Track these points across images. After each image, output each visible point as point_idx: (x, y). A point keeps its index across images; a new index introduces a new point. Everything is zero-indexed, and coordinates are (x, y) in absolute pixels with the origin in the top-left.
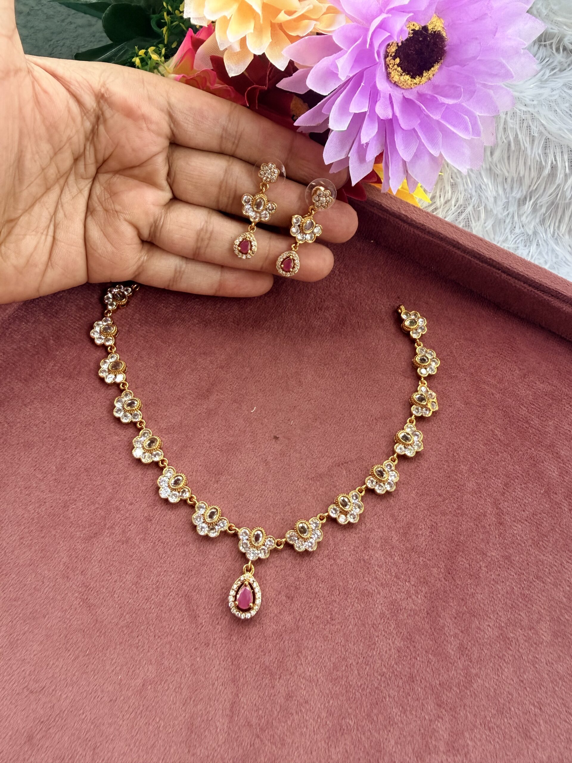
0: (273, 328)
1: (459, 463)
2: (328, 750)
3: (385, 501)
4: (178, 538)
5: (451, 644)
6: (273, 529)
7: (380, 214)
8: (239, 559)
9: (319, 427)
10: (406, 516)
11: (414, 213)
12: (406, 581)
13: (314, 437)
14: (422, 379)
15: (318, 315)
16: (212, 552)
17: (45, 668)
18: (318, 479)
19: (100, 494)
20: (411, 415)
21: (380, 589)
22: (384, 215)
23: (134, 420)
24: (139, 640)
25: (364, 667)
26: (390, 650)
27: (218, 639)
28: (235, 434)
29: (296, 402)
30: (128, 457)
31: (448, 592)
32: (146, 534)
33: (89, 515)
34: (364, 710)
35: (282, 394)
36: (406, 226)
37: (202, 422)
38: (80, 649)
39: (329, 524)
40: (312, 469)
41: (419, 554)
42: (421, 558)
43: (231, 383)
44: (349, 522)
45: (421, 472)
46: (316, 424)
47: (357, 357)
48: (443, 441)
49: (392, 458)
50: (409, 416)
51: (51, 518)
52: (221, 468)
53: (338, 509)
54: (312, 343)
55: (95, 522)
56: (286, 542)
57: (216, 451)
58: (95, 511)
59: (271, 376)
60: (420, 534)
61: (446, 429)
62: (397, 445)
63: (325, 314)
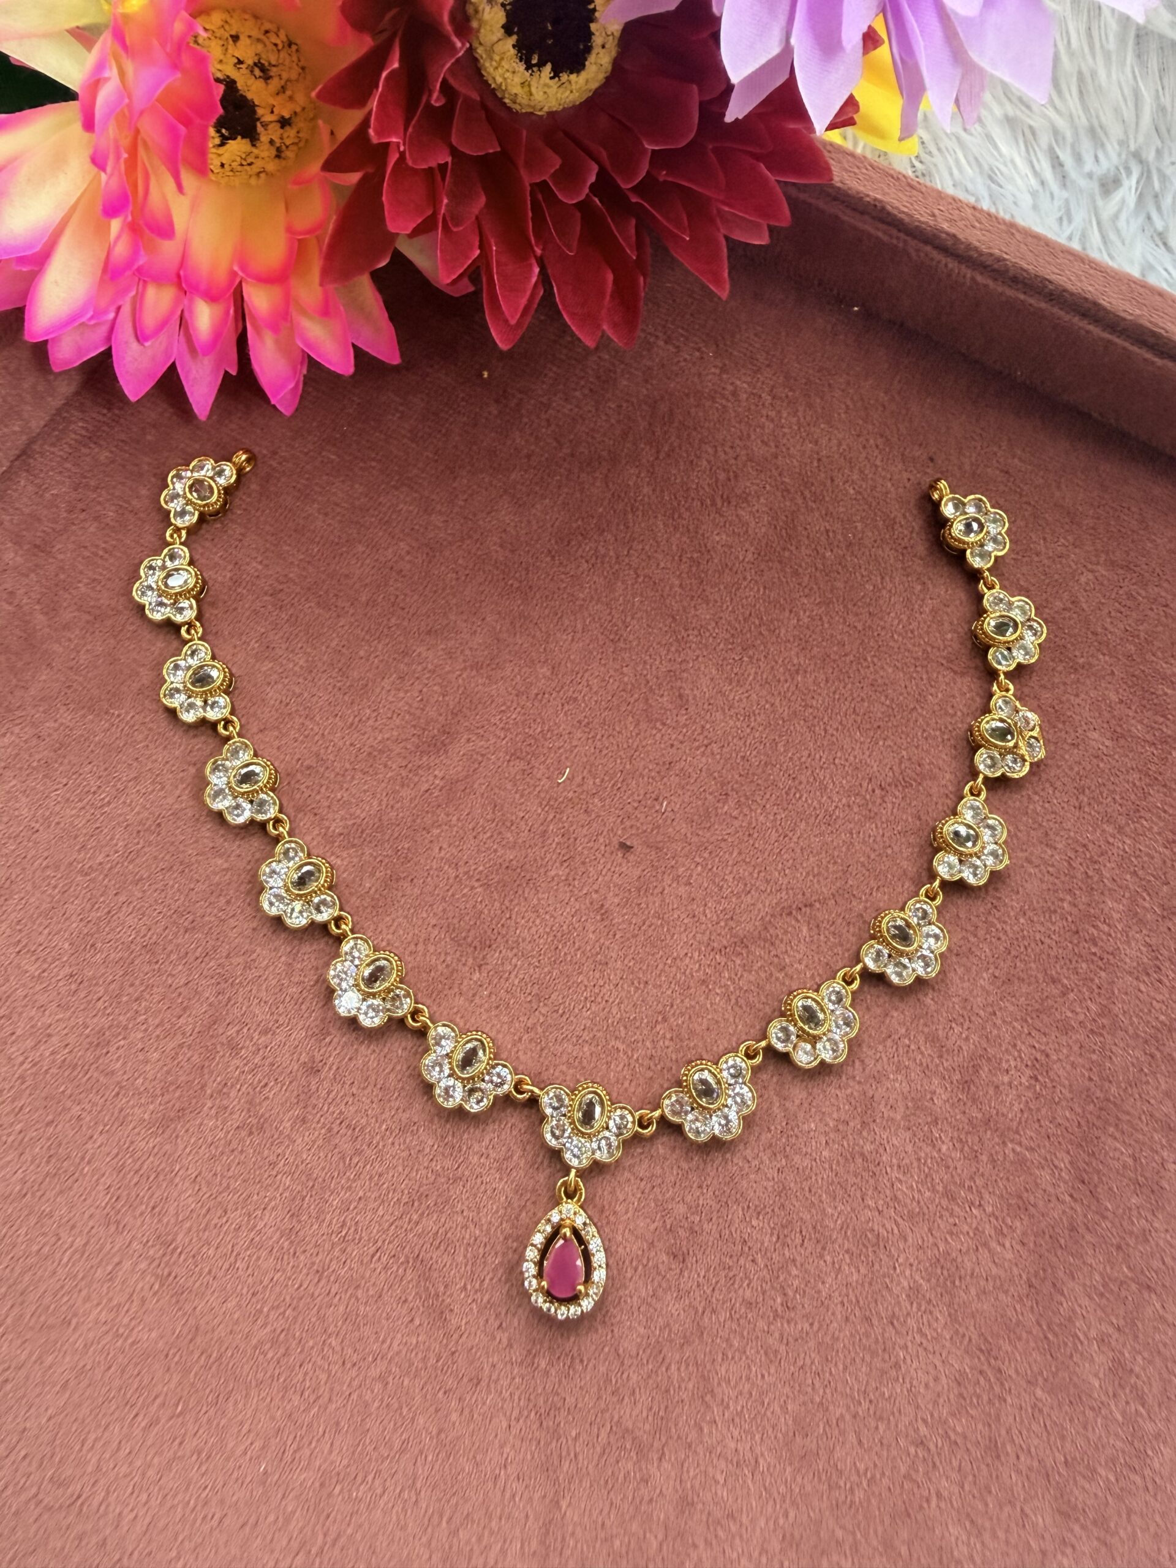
0: (604, 556)
1: (1102, 893)
4: (387, 1115)
5: (1092, 1360)
6: (626, 1084)
7: (880, 234)
8: (546, 1163)
9: (735, 813)
10: (967, 1039)
11: (974, 227)
12: (972, 1204)
13: (723, 840)
14: (1002, 677)
15: (722, 516)
16: (476, 1147)
17: (77, 1448)
18: (738, 949)
19: (185, 1009)
20: (974, 773)
21: (906, 1226)
22: (891, 236)
23: (260, 817)
24: (305, 1375)
25: (873, 1424)
26: (936, 1379)
27: (500, 1366)
28: (520, 841)
29: (674, 750)
30: (249, 911)
31: (1082, 1229)
32: (305, 1107)
33: (161, 1063)
34: (876, 1532)
35: (637, 731)
36: (952, 264)
37: (433, 813)
38: (158, 1401)
39: (771, 1068)
40: (722, 924)
41: (1002, 1134)
42: (1010, 1145)
43: (503, 708)
44: (823, 1062)
45: (1005, 922)
46: (726, 807)
47: (826, 626)
48: (1058, 839)
49: (927, 891)
50: (968, 778)
51: (66, 1073)
52: (489, 932)
53: (791, 1028)
54: (707, 593)
55: (177, 1080)
56: (663, 1119)
57: (472, 888)
58: (177, 1054)
59: (604, 684)
60: (1003, 1084)
61: (1065, 805)
62: (939, 855)
63: (740, 512)
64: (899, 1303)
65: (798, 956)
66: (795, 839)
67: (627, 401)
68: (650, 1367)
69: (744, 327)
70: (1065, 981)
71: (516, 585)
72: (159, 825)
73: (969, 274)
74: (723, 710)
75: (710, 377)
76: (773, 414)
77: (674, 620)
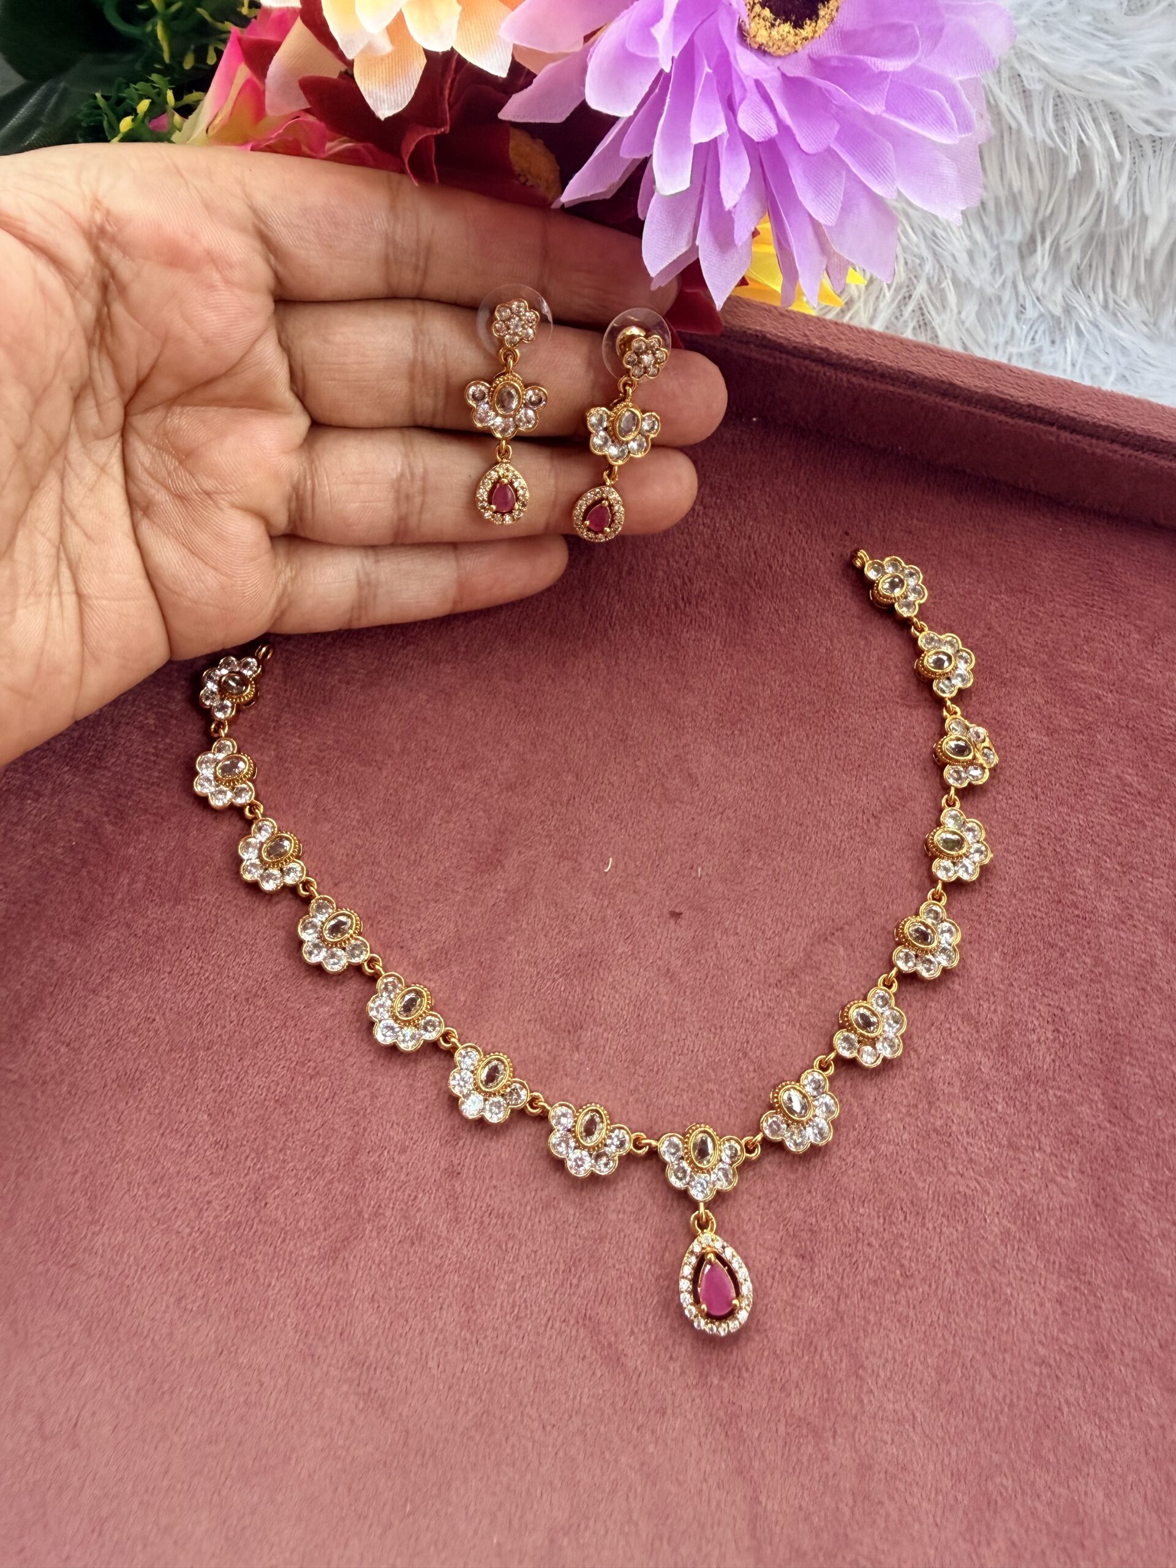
0: (596, 670)
1: (1072, 864)
2: (977, 1554)
3: (943, 990)
4: (528, 1196)
5: (1161, 1256)
6: (726, 1119)
7: (765, 358)
8: (675, 1204)
9: (760, 865)
10: (995, 1011)
11: (841, 339)
12: (1033, 1149)
13: (756, 890)
14: (949, 703)
15: (687, 616)
16: (612, 1206)
18: (791, 980)
19: (327, 1149)
20: (946, 788)
21: (984, 1181)
22: (774, 358)
23: (356, 960)
24: (513, 1446)
25: (1001, 1357)
26: (1042, 1305)
27: (679, 1392)
28: (585, 930)
29: (695, 823)
30: (365, 1047)
31: (1125, 1148)
32: (455, 1208)
33: (316, 1202)
34: (1025, 1448)
35: (660, 813)
36: (830, 372)
37: (504, 922)
38: (389, 1505)
39: (843, 1075)
40: (772, 961)
41: (1043, 1084)
42: (1051, 1092)
43: (542, 818)
44: (885, 1059)
45: (1001, 906)
46: (751, 862)
47: (796, 690)
48: (1026, 827)
49: (933, 895)
50: (942, 792)
51: (233, 1233)
52: (578, 1014)
53: (853, 1036)
54: (691, 683)
55: (335, 1212)
56: (765, 1140)
57: (554, 980)
58: (329, 1189)
59: (623, 779)
60: (1034, 1042)
61: (1024, 798)
62: (936, 862)
63: (702, 609)
64: (996, 1248)
65: (842, 974)
66: (814, 876)
68: (806, 1358)
70: (1061, 944)
71: (528, 710)
72: (264, 989)
73: (844, 377)
74: (728, 779)
76: (707, 521)
77: (669, 711)
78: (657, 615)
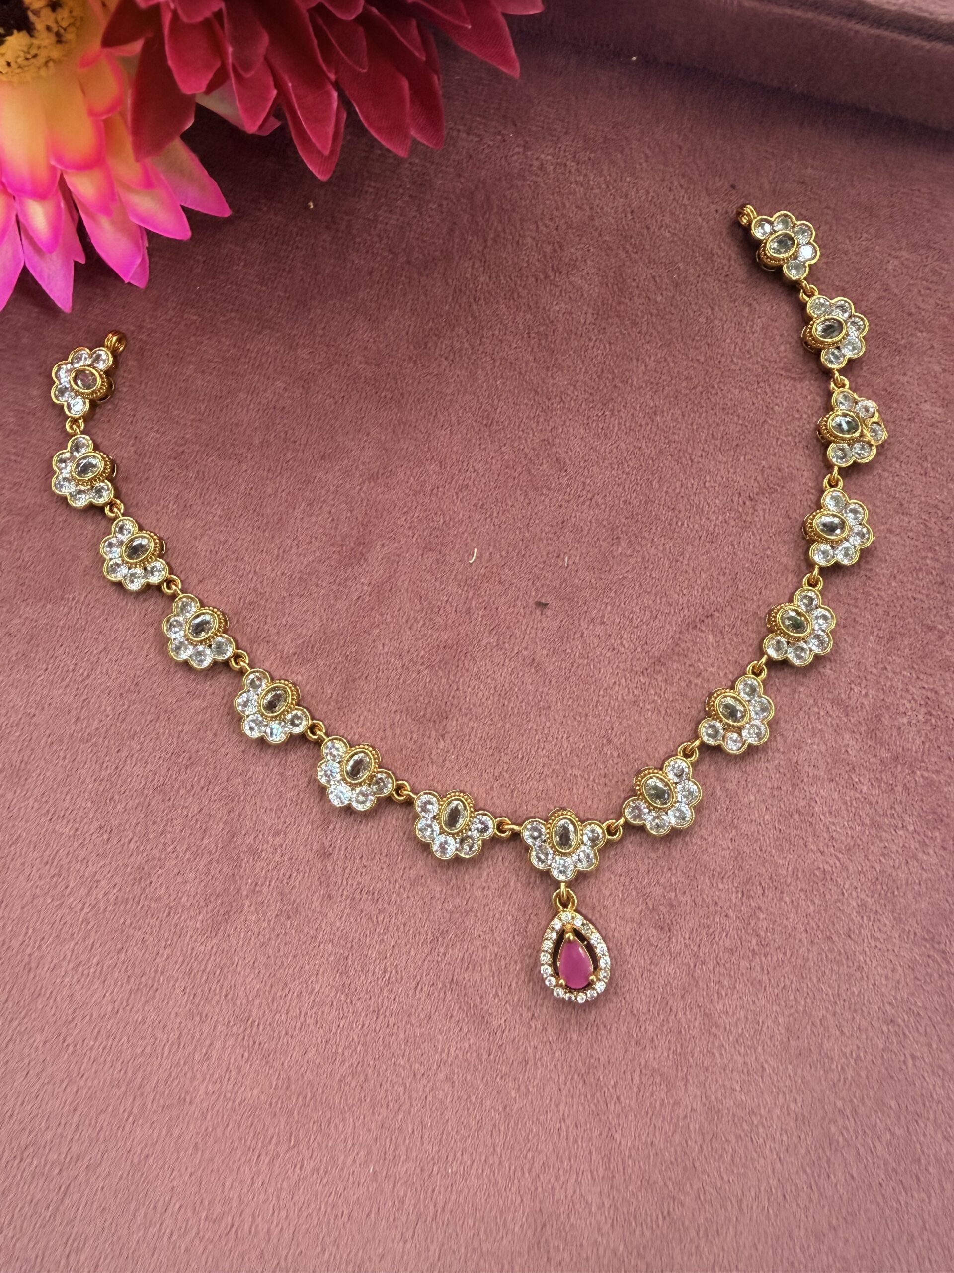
0: (461, 350)
3: (814, 675)
4: (397, 876)
6: (590, 802)
8: (537, 883)
9: (628, 553)
10: (866, 694)
12: (896, 827)
13: (624, 578)
14: (837, 374)
15: (557, 286)
16: (477, 883)
17: (219, 1191)
18: (658, 668)
19: (205, 833)
20: (829, 467)
23: (220, 658)
28: (450, 622)
29: (563, 510)
30: (235, 738)
32: (328, 886)
33: (197, 880)
35: (527, 501)
37: (369, 616)
39: (707, 759)
40: (639, 650)
41: (911, 765)
42: (918, 772)
43: (405, 509)
44: (750, 746)
45: (879, 589)
46: (620, 550)
47: (672, 365)
48: (912, 506)
49: (809, 580)
50: (824, 471)
51: (122, 907)
52: (443, 705)
53: (718, 724)
54: (560, 361)
55: (215, 889)
56: (627, 825)
57: (419, 672)
58: (209, 869)
59: (488, 466)
60: (904, 724)
61: (912, 475)
62: (814, 546)
63: (572, 279)
64: (852, 919)
65: (710, 661)
66: (686, 562)
67: (446, 199)
68: (662, 1018)
69: (536, 101)
70: (940, 627)
71: (389, 396)
74: (597, 463)
75: (516, 157)
76: (580, 178)
77: (536, 392)
78: (524, 287)
